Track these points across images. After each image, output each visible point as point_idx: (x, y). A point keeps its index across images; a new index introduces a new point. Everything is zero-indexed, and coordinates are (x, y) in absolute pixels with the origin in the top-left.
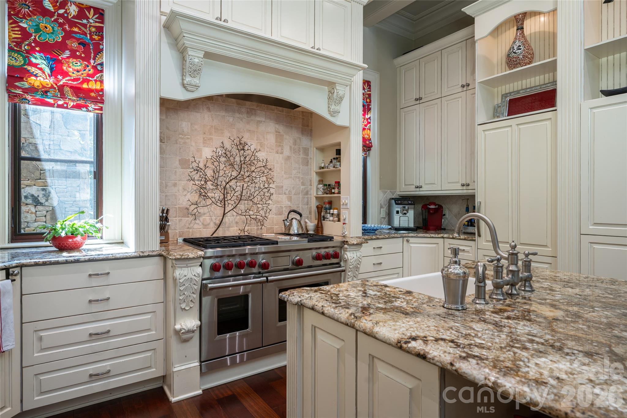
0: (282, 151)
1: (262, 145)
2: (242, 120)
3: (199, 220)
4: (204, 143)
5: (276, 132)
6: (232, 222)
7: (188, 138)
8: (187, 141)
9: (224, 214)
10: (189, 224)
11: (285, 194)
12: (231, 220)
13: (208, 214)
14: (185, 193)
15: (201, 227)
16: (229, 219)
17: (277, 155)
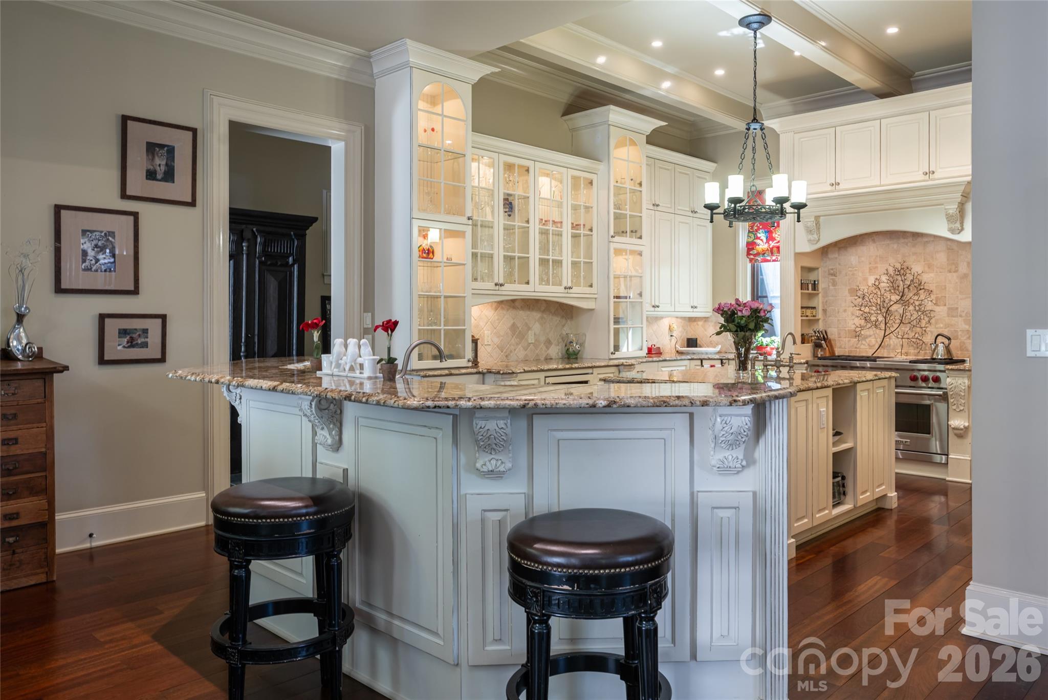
0: (957, 269)
1: (930, 266)
2: (907, 245)
3: (865, 341)
4: (869, 272)
5: (949, 249)
6: (897, 345)
7: (856, 270)
8: (855, 272)
9: (884, 336)
10: (857, 345)
11: (961, 316)
12: (895, 342)
13: (873, 336)
14: (853, 317)
15: (868, 347)
16: (894, 342)
17: (949, 274)
